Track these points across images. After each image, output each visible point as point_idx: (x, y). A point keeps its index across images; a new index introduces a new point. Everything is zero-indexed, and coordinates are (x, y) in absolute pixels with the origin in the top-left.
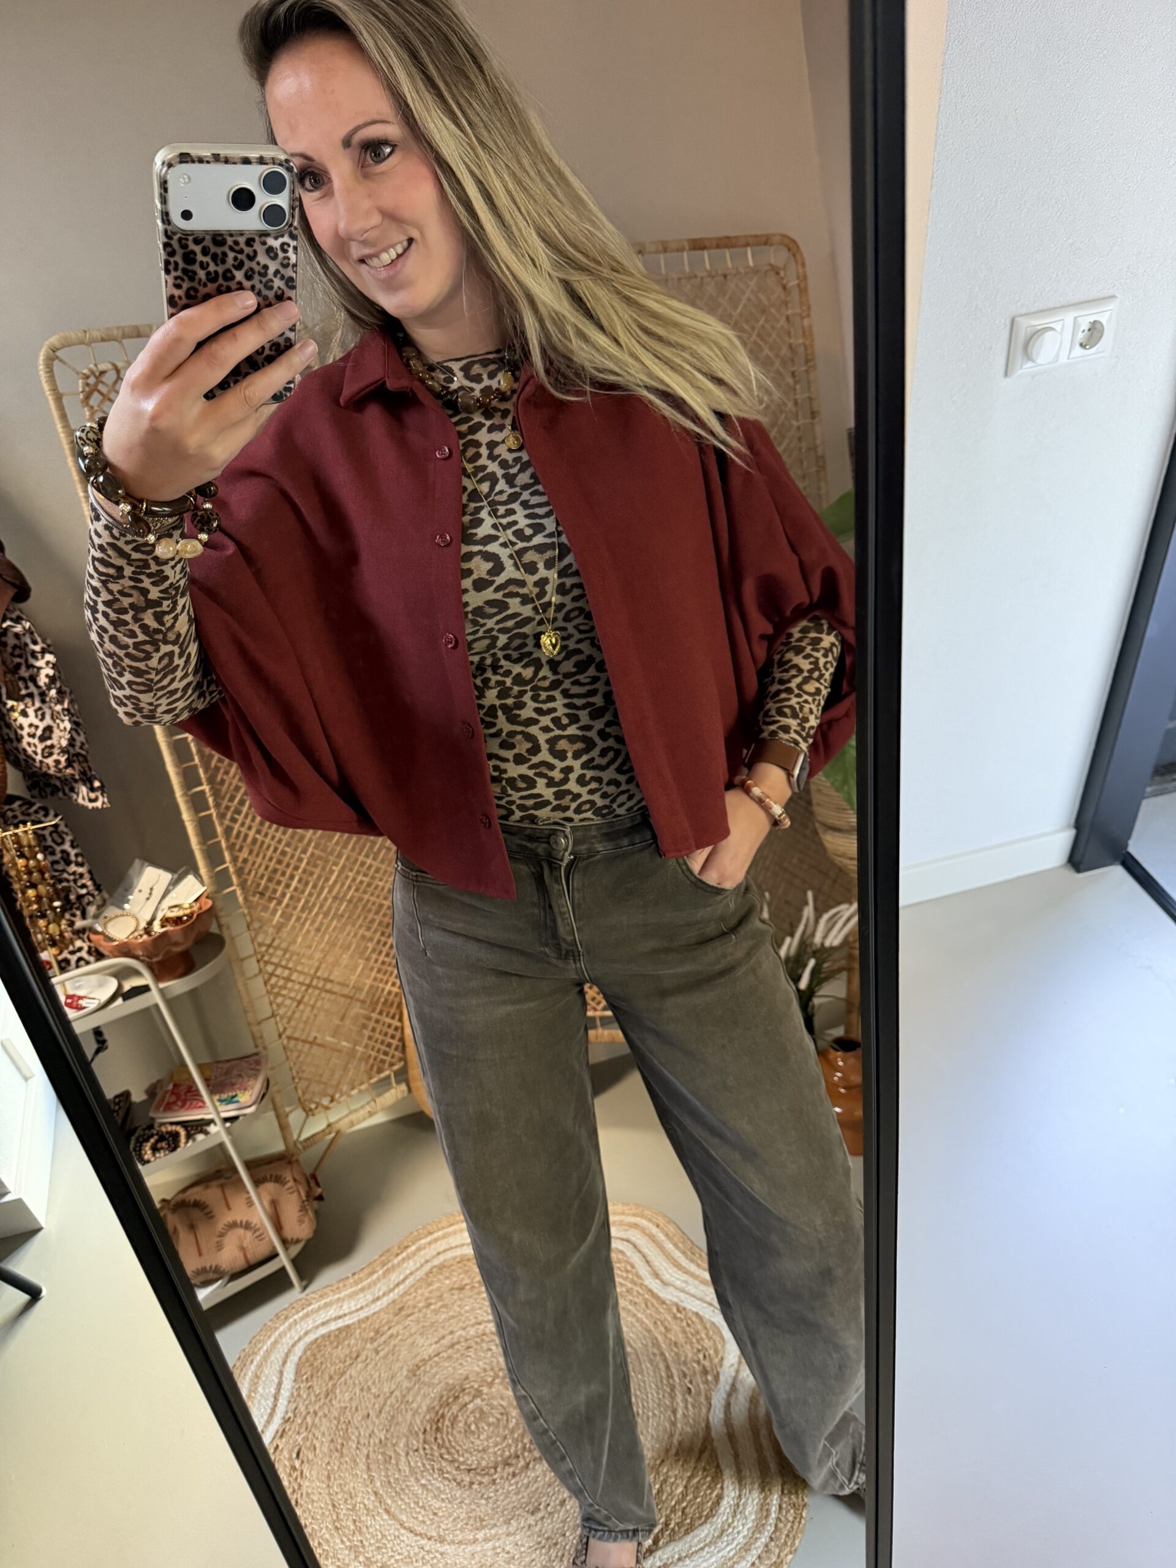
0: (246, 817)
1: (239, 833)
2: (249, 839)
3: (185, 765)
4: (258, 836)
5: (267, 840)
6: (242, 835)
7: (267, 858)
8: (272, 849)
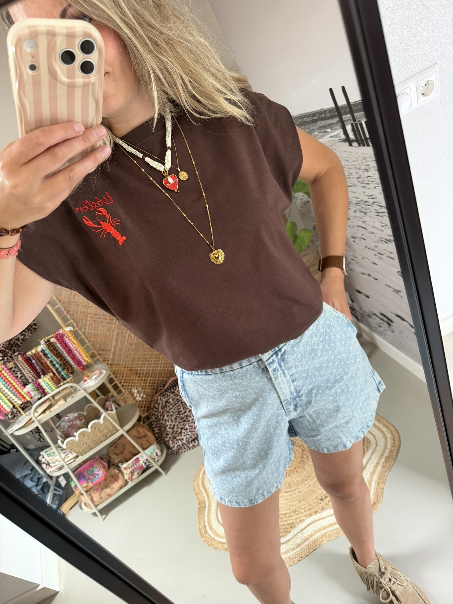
0: (89, 326)
1: (88, 333)
2: (93, 334)
3: (62, 316)
4: (95, 332)
5: (99, 332)
6: (90, 333)
7: (101, 338)
8: (102, 335)
